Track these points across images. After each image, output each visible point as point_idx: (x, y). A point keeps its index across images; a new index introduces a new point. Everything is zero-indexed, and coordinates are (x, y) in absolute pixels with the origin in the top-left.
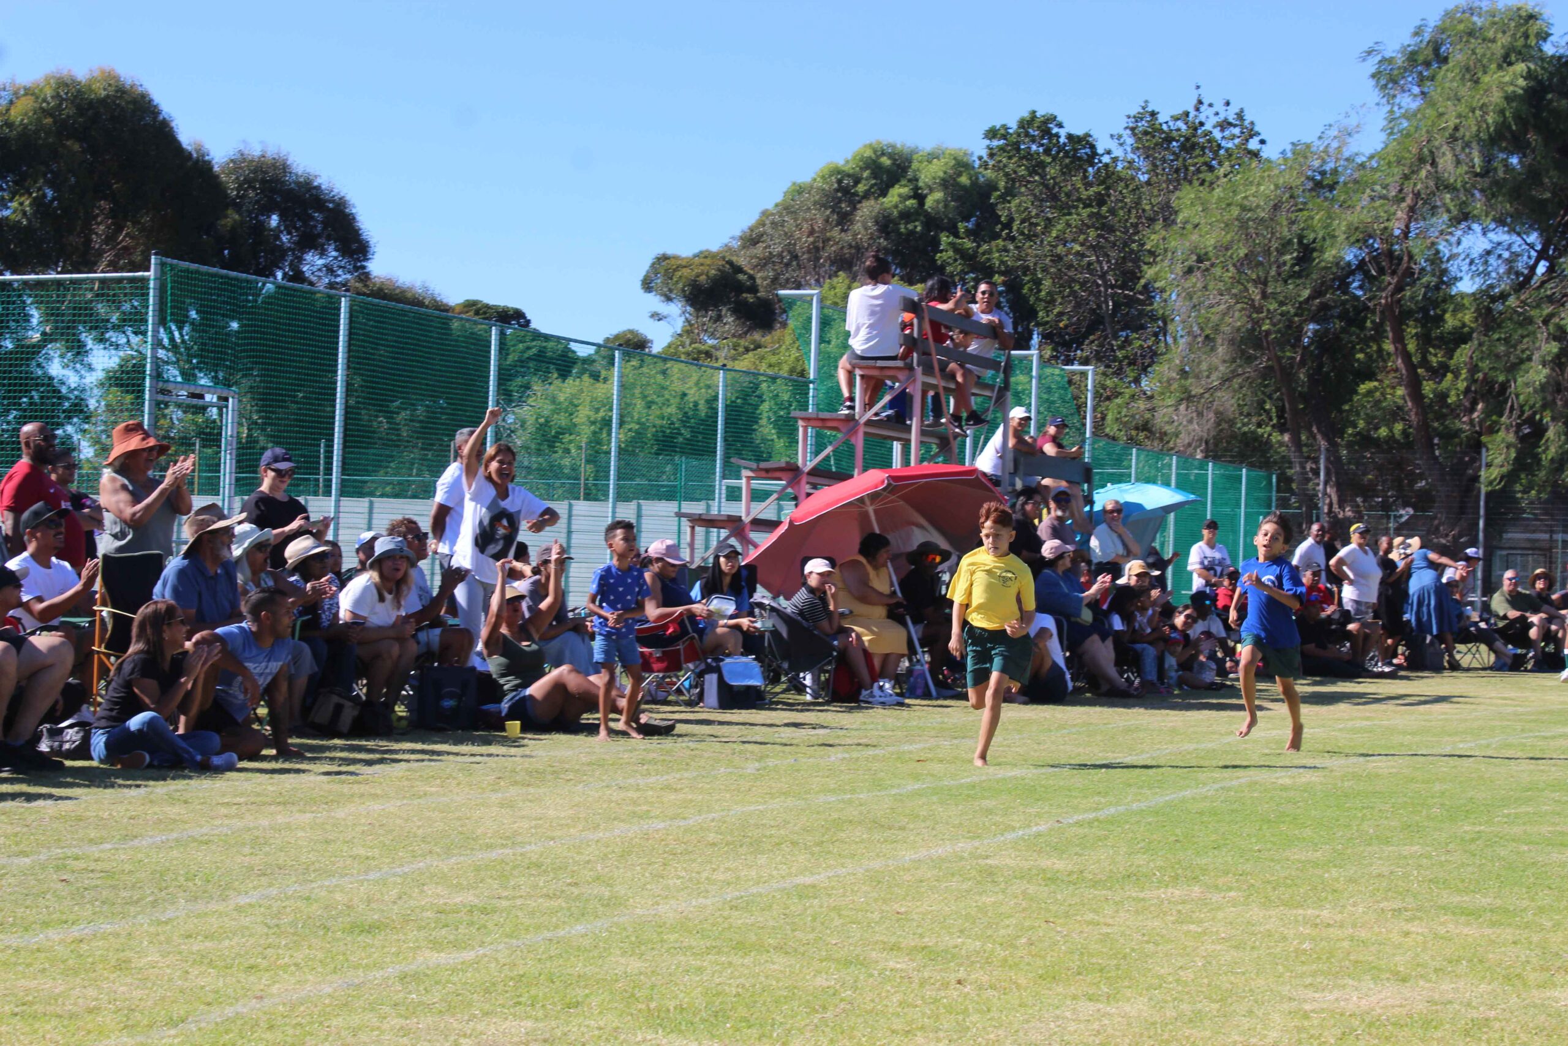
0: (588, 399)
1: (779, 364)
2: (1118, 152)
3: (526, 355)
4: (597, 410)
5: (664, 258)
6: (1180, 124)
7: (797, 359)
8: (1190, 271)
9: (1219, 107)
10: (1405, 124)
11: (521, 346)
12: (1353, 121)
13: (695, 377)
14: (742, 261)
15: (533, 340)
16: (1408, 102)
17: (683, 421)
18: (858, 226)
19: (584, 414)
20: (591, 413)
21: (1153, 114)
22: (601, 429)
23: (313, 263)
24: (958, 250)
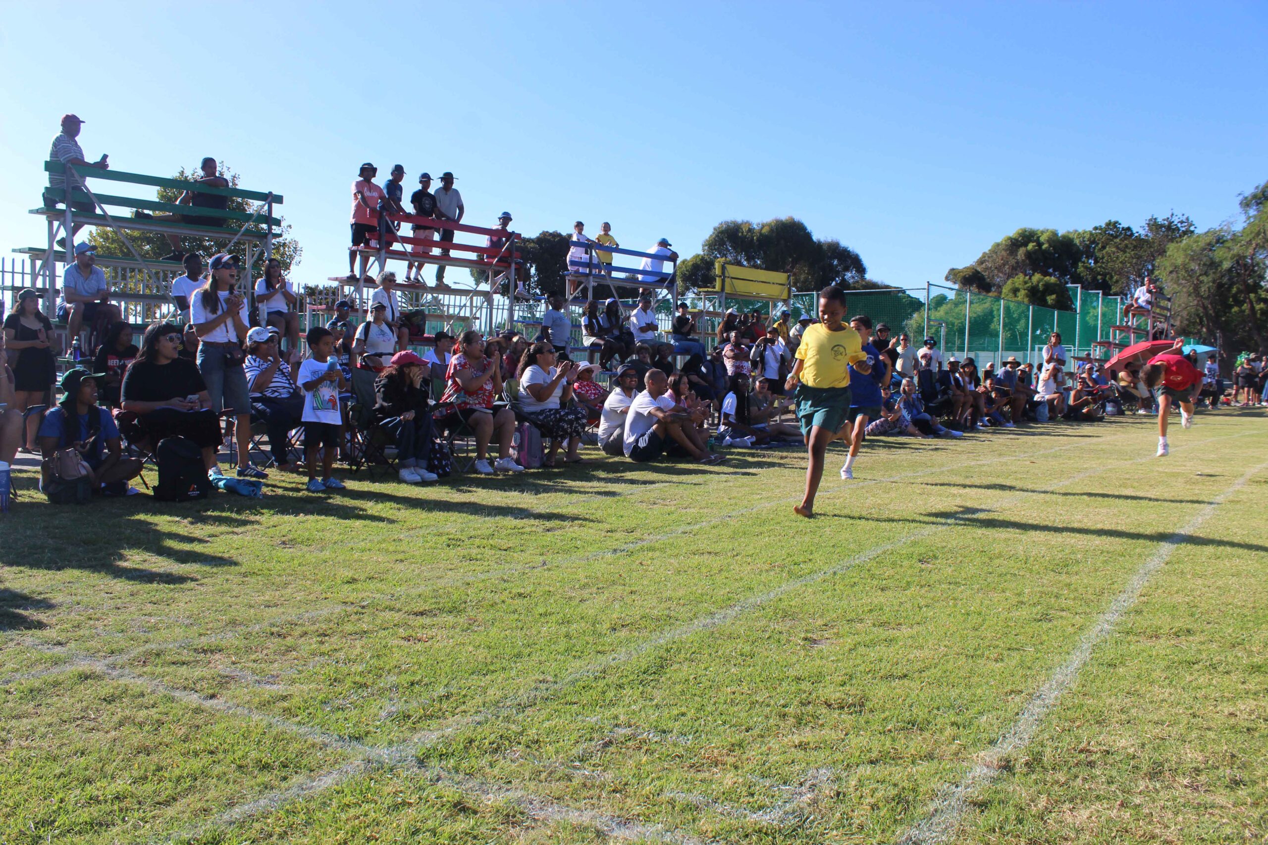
2: (1142, 232)
5: (953, 270)
6: (1166, 223)
8: (1171, 272)
9: (1180, 216)
10: (1252, 220)
12: (1232, 220)
14: (979, 269)
16: (1252, 212)
18: (1019, 257)
21: (1156, 219)
23: (848, 275)
24: (1086, 268)
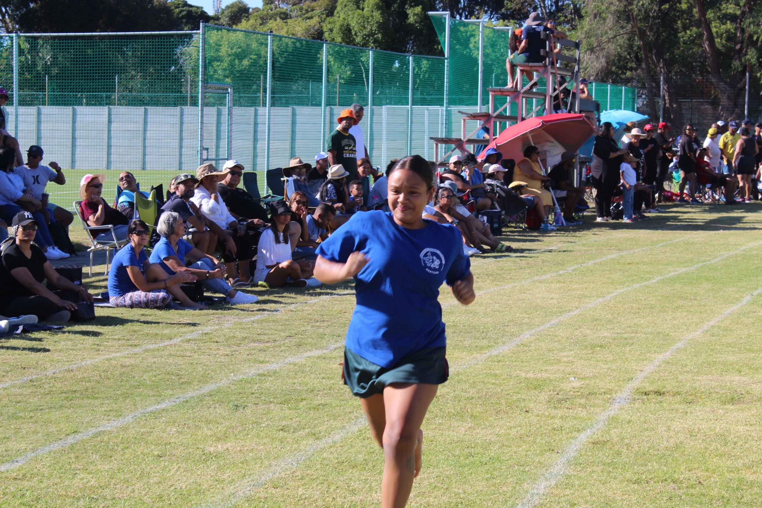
0: (226, 43)
1: (334, 22)
3: (181, 15)
4: (232, 49)
7: (344, 19)
11: (177, 10)
13: (285, 30)
15: (183, 7)
17: (279, 54)
19: (224, 51)
20: (229, 49)
22: (234, 59)
